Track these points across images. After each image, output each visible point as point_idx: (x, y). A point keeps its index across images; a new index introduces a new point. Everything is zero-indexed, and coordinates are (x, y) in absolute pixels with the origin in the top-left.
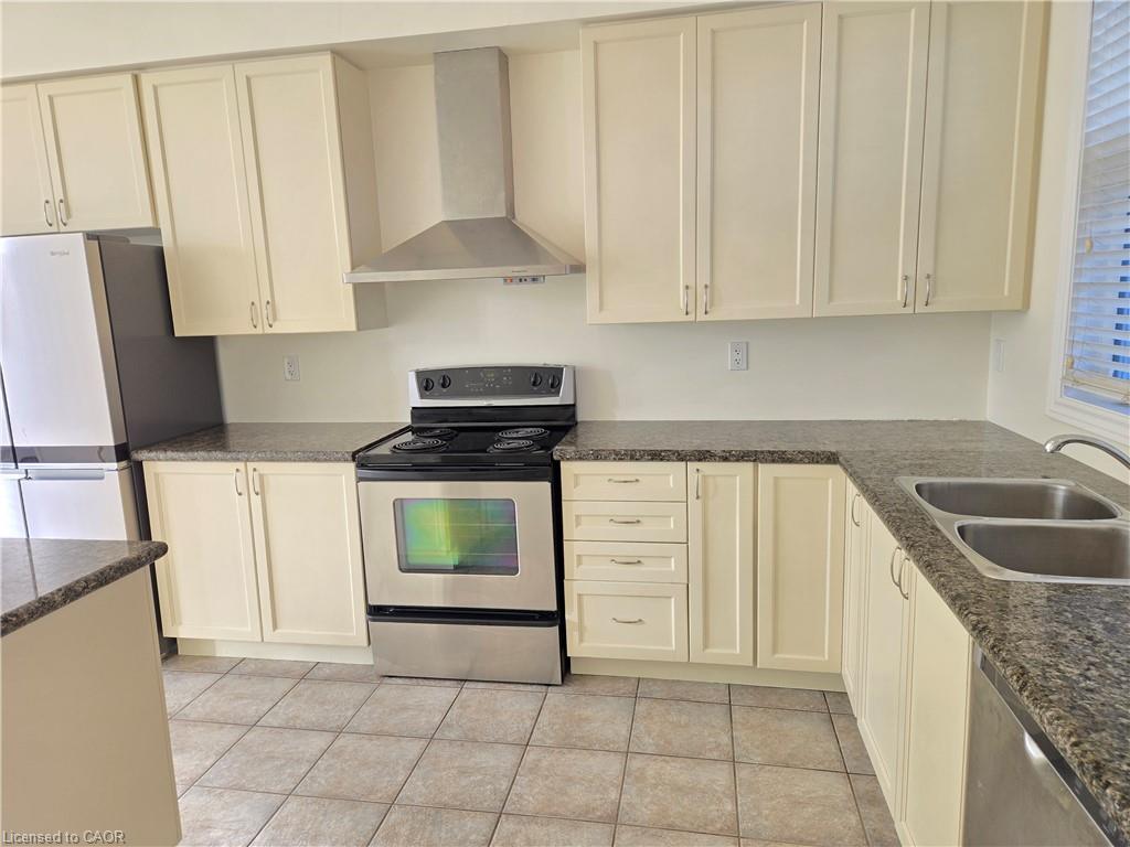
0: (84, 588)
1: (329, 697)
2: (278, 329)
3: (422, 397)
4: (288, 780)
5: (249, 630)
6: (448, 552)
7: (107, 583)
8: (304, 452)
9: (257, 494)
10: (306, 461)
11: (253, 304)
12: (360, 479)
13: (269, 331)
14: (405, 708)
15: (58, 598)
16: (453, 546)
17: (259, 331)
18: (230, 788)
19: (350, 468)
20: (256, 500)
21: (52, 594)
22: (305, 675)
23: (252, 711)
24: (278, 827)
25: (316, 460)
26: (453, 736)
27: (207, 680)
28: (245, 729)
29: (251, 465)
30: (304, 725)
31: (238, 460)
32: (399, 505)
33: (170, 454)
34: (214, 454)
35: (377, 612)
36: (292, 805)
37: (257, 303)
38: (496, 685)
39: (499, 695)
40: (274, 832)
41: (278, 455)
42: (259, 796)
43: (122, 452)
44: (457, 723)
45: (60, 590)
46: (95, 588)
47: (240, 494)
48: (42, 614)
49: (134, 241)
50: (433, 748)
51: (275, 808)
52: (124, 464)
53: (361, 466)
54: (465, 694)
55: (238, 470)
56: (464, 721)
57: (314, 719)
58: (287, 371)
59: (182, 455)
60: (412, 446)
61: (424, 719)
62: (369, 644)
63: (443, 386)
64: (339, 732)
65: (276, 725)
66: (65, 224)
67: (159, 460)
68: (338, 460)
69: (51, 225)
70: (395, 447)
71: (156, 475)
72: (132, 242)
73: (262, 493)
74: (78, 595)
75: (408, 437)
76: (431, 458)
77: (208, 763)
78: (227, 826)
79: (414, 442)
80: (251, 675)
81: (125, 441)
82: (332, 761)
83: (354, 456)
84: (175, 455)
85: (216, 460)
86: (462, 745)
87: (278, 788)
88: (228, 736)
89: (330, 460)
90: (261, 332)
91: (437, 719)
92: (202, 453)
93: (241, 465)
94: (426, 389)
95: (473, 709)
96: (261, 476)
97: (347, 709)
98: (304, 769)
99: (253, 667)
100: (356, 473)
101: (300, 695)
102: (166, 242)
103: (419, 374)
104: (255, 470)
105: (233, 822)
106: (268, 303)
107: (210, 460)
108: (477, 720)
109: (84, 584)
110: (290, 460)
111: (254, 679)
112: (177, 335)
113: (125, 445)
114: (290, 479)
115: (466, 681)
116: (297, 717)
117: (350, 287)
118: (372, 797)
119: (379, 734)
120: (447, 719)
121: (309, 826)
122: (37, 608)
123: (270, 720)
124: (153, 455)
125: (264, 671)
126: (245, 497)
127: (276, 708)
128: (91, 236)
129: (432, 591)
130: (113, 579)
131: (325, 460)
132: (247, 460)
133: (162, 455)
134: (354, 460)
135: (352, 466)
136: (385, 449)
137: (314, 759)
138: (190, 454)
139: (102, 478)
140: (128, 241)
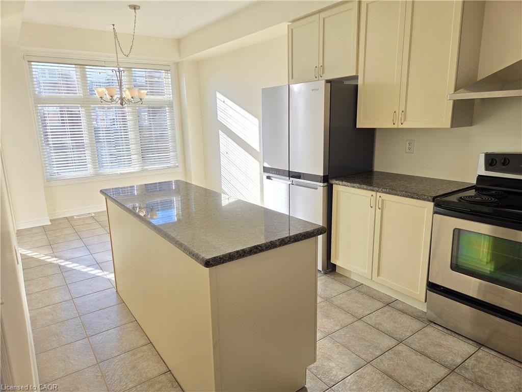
0: (289, 241)
1: (399, 320)
2: (405, 126)
3: (487, 169)
4: (370, 355)
5: (366, 271)
6: (487, 263)
7: (298, 241)
8: (406, 192)
9: (379, 209)
10: (407, 197)
11: (395, 112)
12: (435, 212)
13: (400, 126)
14: (440, 345)
15: (278, 243)
16: (491, 260)
17: (395, 126)
18: (343, 345)
19: (430, 205)
20: (379, 212)
21: (276, 240)
22: (389, 303)
23: (361, 312)
24: (359, 376)
25: (412, 197)
26: (467, 376)
27: (345, 288)
28: (356, 319)
29: (379, 194)
30: (383, 330)
31: (373, 190)
32: (457, 233)
33: (344, 183)
34: (363, 186)
35: (432, 287)
36: (368, 369)
37: (397, 112)
38: (505, 357)
39: (505, 365)
40: (357, 378)
41: (393, 191)
42: (355, 356)
43: (326, 179)
44: (472, 369)
45: (279, 239)
46: (293, 242)
47: (371, 207)
48: (271, 249)
49: (346, 83)
50: (453, 377)
51: (361, 367)
52: (326, 184)
53: (437, 205)
54: (480, 353)
55: (372, 195)
56: (476, 370)
57: (389, 329)
58: (407, 148)
59: (349, 184)
60: (473, 199)
61: (450, 357)
62: (426, 301)
63: (504, 164)
64: (400, 342)
65: (370, 323)
66: (321, 77)
67: (339, 185)
68: (424, 200)
69: (316, 77)
70: (461, 198)
71: (338, 191)
72: (345, 83)
73: (382, 209)
74: (286, 244)
75: (472, 193)
76: (486, 210)
77: (337, 328)
78: (337, 363)
79: (475, 197)
80: (364, 293)
81: (328, 174)
82: (393, 356)
83: (434, 199)
84: (346, 183)
85: (363, 189)
86: (472, 384)
87: (364, 357)
88: (348, 319)
89: (420, 199)
90: (397, 127)
91: (459, 361)
92: (358, 185)
93: (374, 193)
94: (491, 165)
95: (485, 365)
96: (383, 200)
97: (407, 331)
98: (378, 353)
99: (366, 289)
100: (434, 208)
101: (385, 313)
102: (360, 82)
103: (488, 156)
104: (380, 196)
105: (340, 362)
106: (403, 112)
107: (360, 188)
108: (485, 373)
109: (289, 239)
110: (398, 195)
111: (365, 296)
112: (357, 127)
113: (327, 176)
114: (397, 205)
115: (483, 345)
116: (381, 324)
117: (451, 102)
118: (410, 387)
119: (422, 354)
120: (466, 364)
121: (374, 385)
122: (269, 245)
123: (367, 320)
124: (337, 182)
125: (371, 295)
126: (373, 209)
127: (371, 315)
128: (328, 81)
129: (470, 286)
130: (301, 240)
131: (418, 199)
132: (377, 191)
133: (341, 183)
134: (433, 201)
135: (432, 204)
136: (454, 198)
137: (385, 350)
138: (352, 184)
139: (317, 189)
140: (343, 82)
